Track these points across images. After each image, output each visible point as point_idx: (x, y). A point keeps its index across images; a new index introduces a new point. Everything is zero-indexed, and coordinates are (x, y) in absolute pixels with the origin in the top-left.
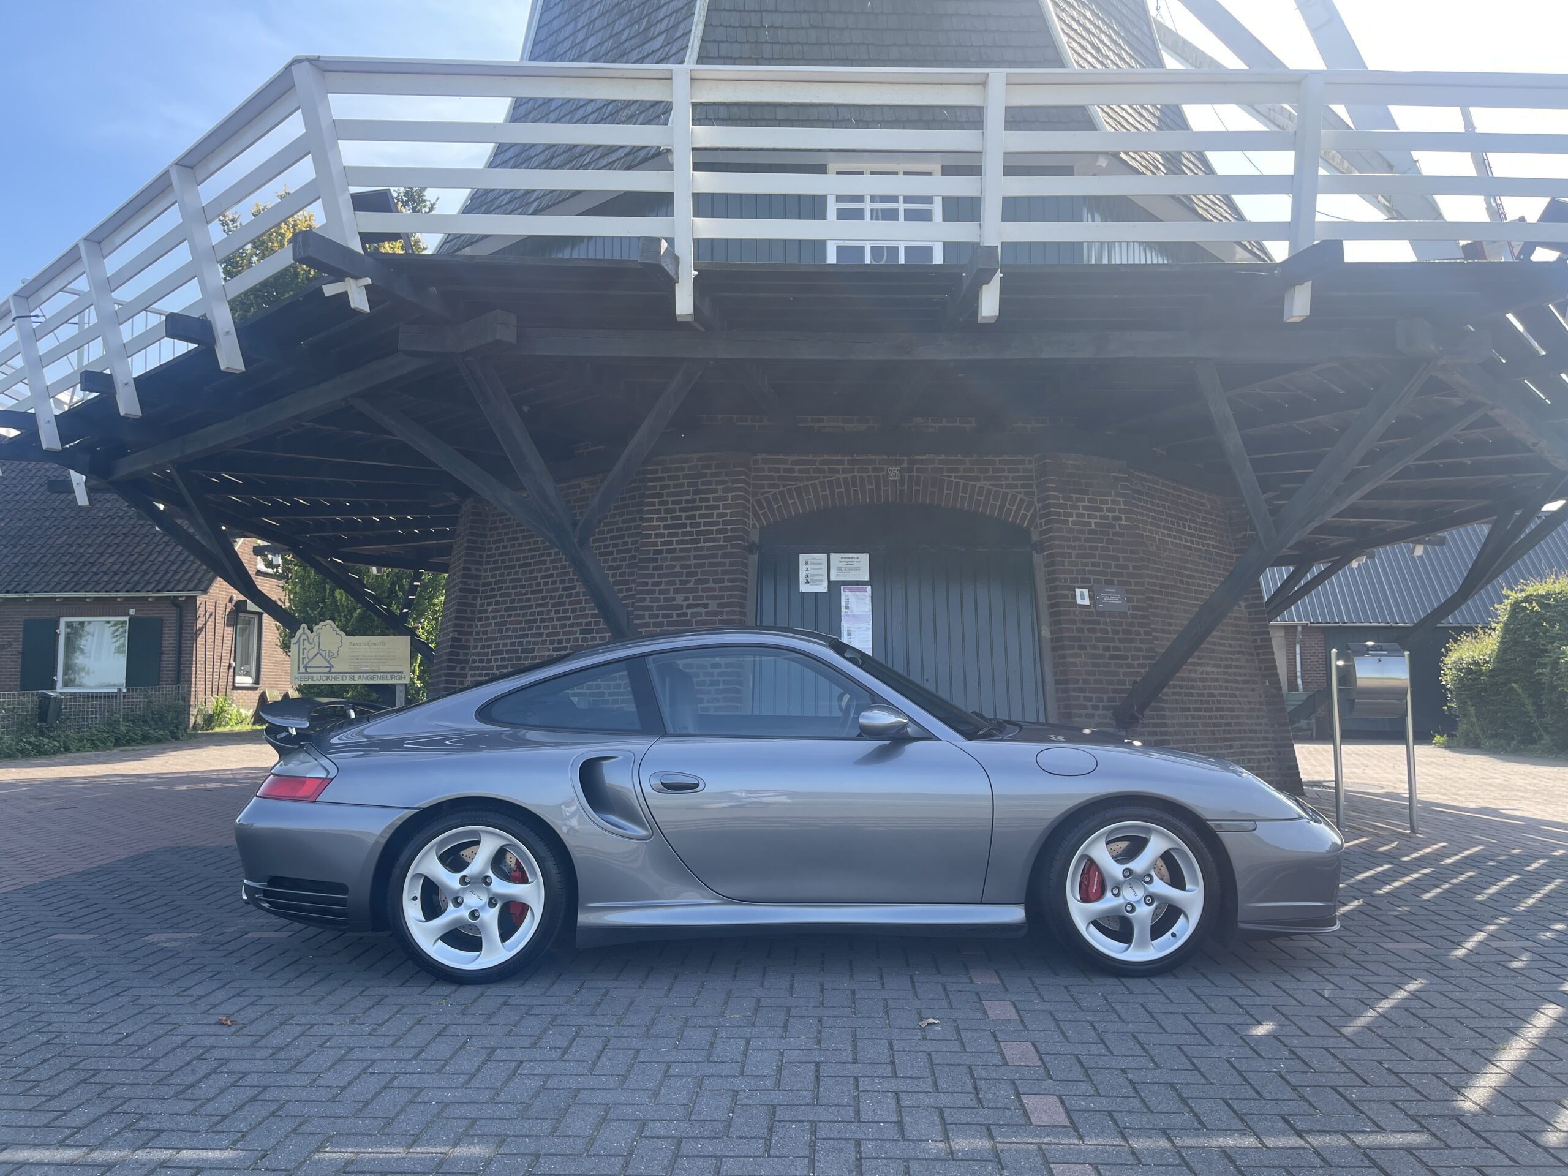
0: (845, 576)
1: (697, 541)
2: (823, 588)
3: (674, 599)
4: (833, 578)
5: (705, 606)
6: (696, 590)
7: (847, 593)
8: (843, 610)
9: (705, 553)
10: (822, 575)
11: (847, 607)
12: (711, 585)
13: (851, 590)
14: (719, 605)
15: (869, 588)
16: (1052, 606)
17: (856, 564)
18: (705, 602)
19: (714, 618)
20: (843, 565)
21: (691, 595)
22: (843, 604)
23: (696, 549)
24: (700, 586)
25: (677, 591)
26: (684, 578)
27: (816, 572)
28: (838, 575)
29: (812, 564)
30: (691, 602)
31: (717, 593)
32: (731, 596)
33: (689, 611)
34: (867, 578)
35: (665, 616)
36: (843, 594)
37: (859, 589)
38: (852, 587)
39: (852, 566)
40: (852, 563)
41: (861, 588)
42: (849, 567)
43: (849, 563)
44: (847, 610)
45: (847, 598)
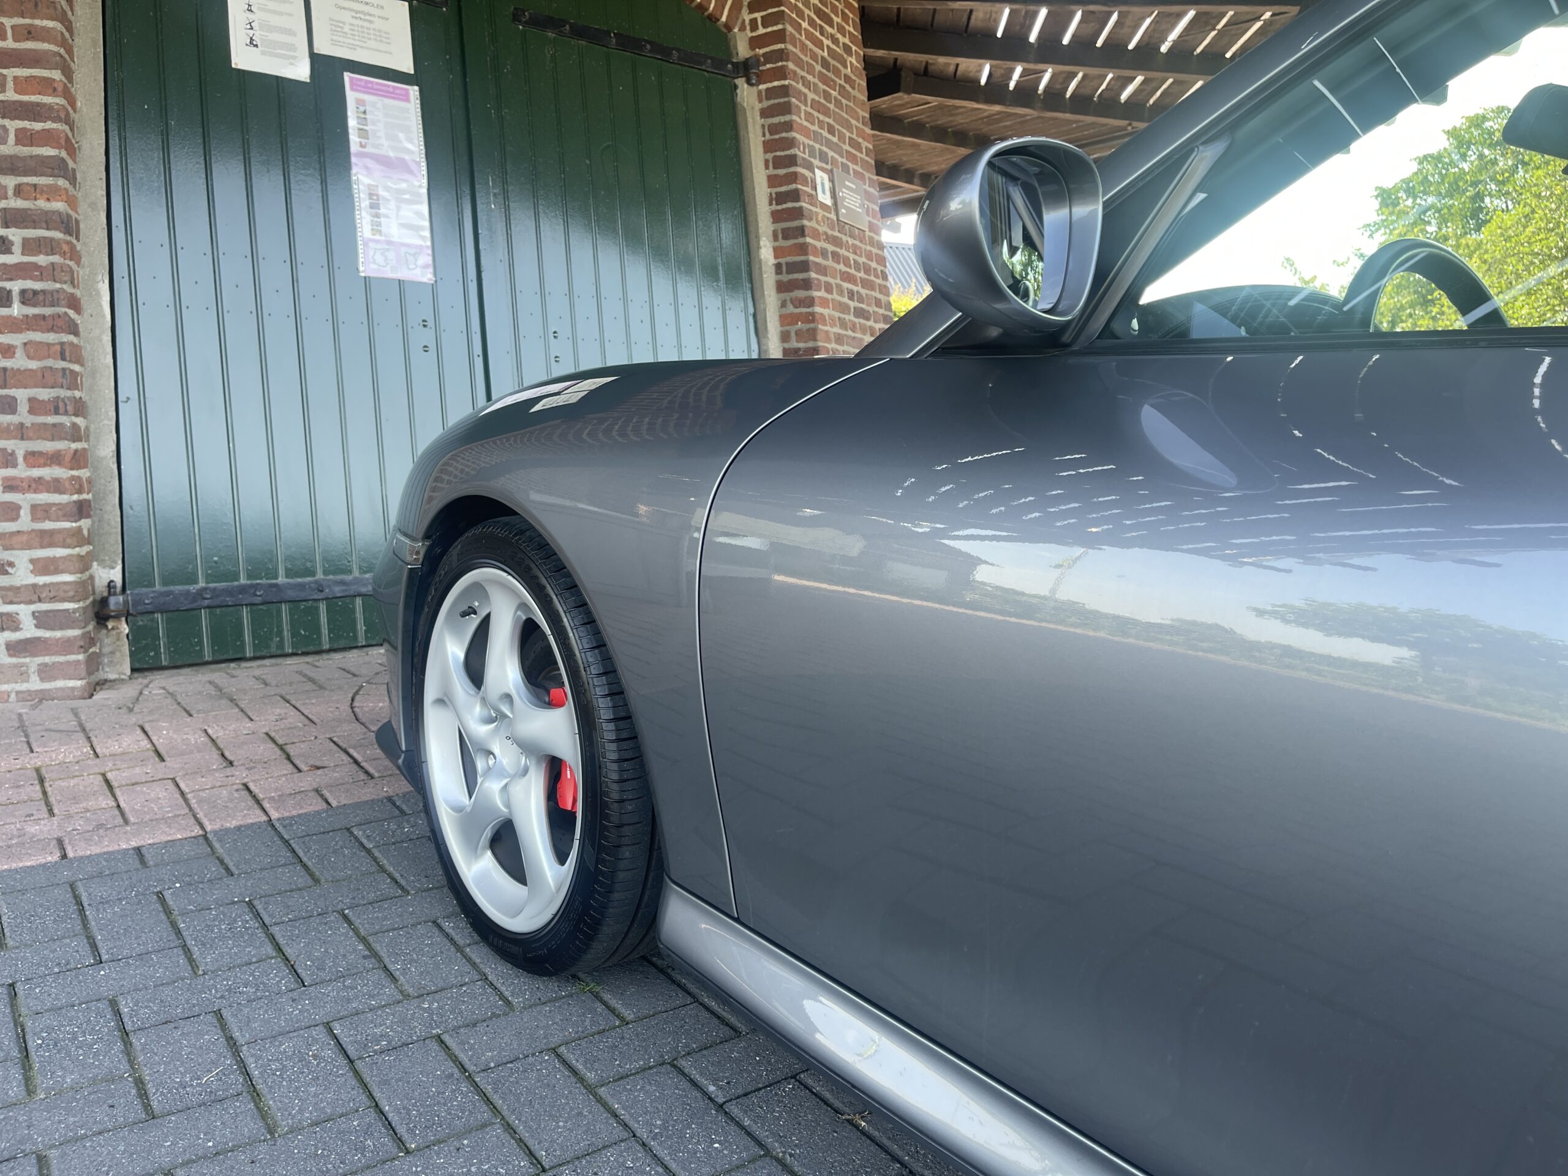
0: (353, 47)
2: (300, 71)
4: (324, 48)
7: (360, 96)
8: (354, 138)
10: (290, 32)
11: (363, 133)
13: (370, 90)
15: (414, 91)
16: (780, 198)
17: (378, 24)
20: (347, 17)
22: (352, 123)
27: (275, 21)
28: (335, 43)
34: (405, 64)
36: (351, 96)
37: (391, 90)
38: (372, 83)
39: (366, 24)
40: (367, 17)
41: (394, 87)
42: (362, 27)
43: (362, 16)
44: (364, 141)
45: (362, 109)
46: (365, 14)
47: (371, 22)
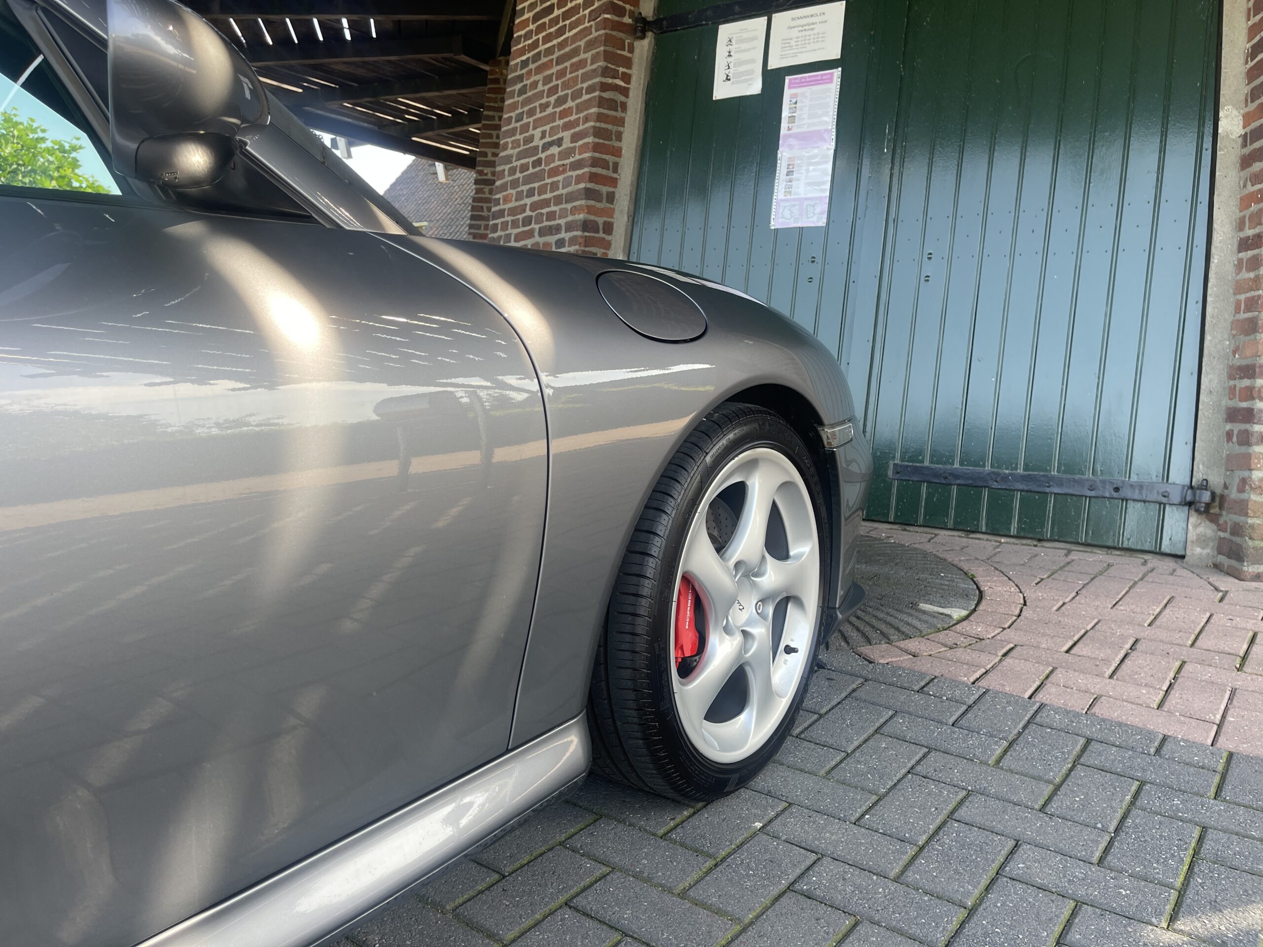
0: (795, 55)
1: (561, 31)
2: (755, 87)
3: (530, 139)
4: (773, 64)
5: (559, 142)
6: (552, 118)
7: (794, 91)
8: (784, 125)
9: (567, 49)
10: (753, 61)
11: (792, 119)
12: (570, 104)
13: (801, 84)
14: (575, 138)
15: (837, 72)
17: (818, 28)
18: (559, 136)
19: (565, 162)
20: (795, 33)
21: (547, 128)
22: (785, 114)
23: (561, 46)
24: (558, 110)
25: (537, 124)
26: (544, 101)
27: (744, 56)
28: (783, 57)
29: (741, 41)
30: (548, 139)
31: (573, 118)
32: (586, 119)
33: (543, 156)
34: (835, 53)
35: (524, 168)
36: (787, 93)
37: (819, 78)
38: (805, 78)
39: (810, 32)
40: (811, 27)
41: (822, 75)
42: (805, 36)
43: (806, 28)
44: (790, 125)
45: (794, 101)
46: (809, 25)
47: (812, 29)
